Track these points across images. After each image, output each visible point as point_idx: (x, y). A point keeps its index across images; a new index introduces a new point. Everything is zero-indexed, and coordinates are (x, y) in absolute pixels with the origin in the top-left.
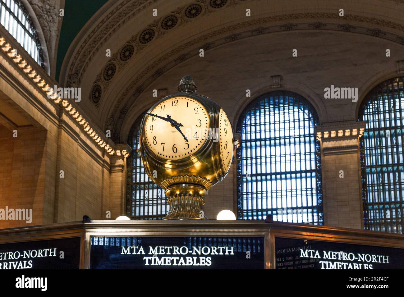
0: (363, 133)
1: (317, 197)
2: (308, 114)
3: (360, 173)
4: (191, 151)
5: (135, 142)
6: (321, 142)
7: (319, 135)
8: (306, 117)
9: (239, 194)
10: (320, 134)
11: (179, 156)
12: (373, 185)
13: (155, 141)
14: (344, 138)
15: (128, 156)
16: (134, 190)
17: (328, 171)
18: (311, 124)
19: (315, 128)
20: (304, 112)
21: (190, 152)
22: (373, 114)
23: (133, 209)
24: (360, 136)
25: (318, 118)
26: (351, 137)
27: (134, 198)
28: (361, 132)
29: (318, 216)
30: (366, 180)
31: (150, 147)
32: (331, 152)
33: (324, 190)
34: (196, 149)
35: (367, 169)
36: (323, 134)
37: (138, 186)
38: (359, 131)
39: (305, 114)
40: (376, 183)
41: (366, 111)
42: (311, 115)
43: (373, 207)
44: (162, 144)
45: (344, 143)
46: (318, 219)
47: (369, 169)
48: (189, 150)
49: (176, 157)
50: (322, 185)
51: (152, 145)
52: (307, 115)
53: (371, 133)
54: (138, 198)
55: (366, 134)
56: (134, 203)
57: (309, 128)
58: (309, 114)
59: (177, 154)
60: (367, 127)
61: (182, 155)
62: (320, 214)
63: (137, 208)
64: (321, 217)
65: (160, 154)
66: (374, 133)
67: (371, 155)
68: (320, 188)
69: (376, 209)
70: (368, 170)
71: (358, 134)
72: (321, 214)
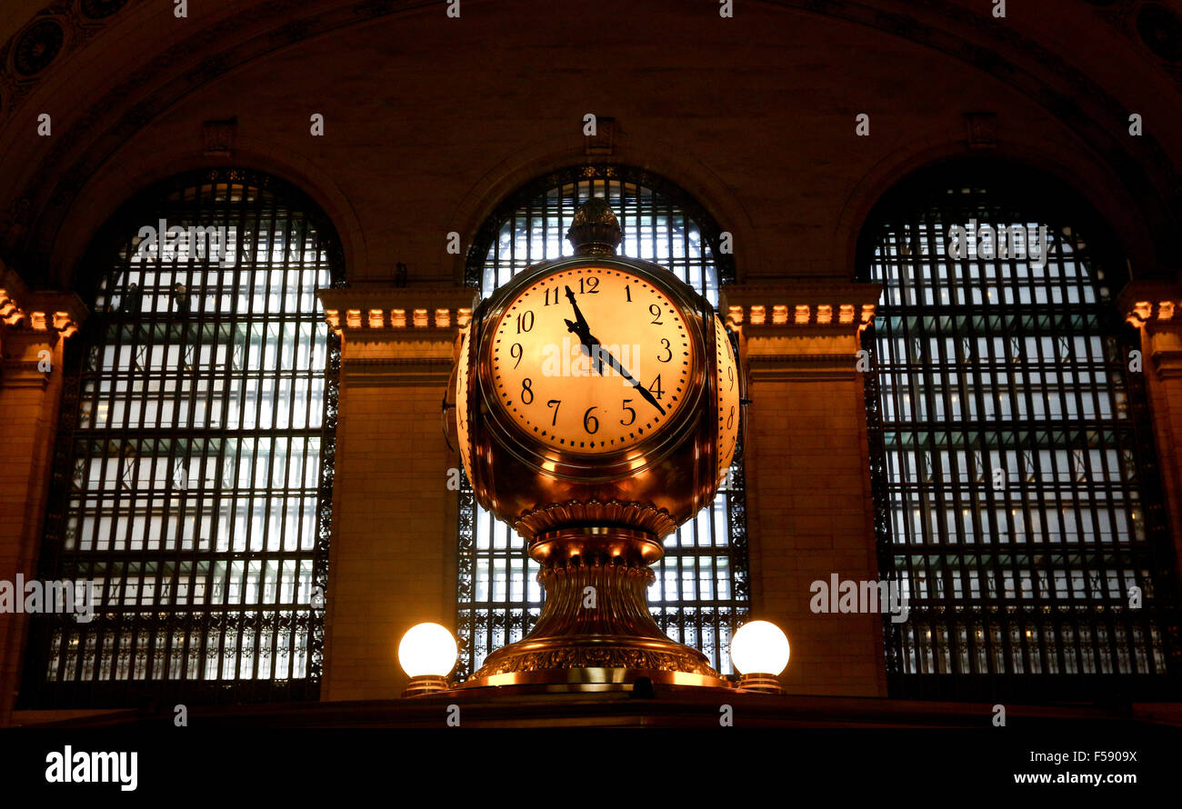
0: (872, 319)
1: (729, 517)
2: (698, 244)
3: (865, 444)
4: (641, 431)
7: (736, 314)
8: (694, 253)
10: (739, 312)
11: (603, 444)
12: (905, 488)
13: (526, 392)
14: (813, 328)
15: (74, 334)
17: (763, 433)
19: (721, 289)
21: (636, 433)
24: (863, 327)
26: (835, 328)
27: (78, 483)
28: (866, 316)
30: (884, 468)
32: (774, 370)
33: (750, 495)
35: (886, 434)
36: (747, 313)
37: (101, 442)
38: (858, 312)
40: (914, 479)
42: (708, 249)
43: (909, 560)
44: (551, 404)
45: (816, 346)
47: (893, 434)
50: (743, 477)
53: (896, 321)
54: (93, 486)
58: (703, 246)
59: (597, 438)
60: (882, 302)
61: (612, 441)
66: (904, 321)
67: (897, 390)
69: (919, 568)
70: (889, 438)
71: (858, 320)
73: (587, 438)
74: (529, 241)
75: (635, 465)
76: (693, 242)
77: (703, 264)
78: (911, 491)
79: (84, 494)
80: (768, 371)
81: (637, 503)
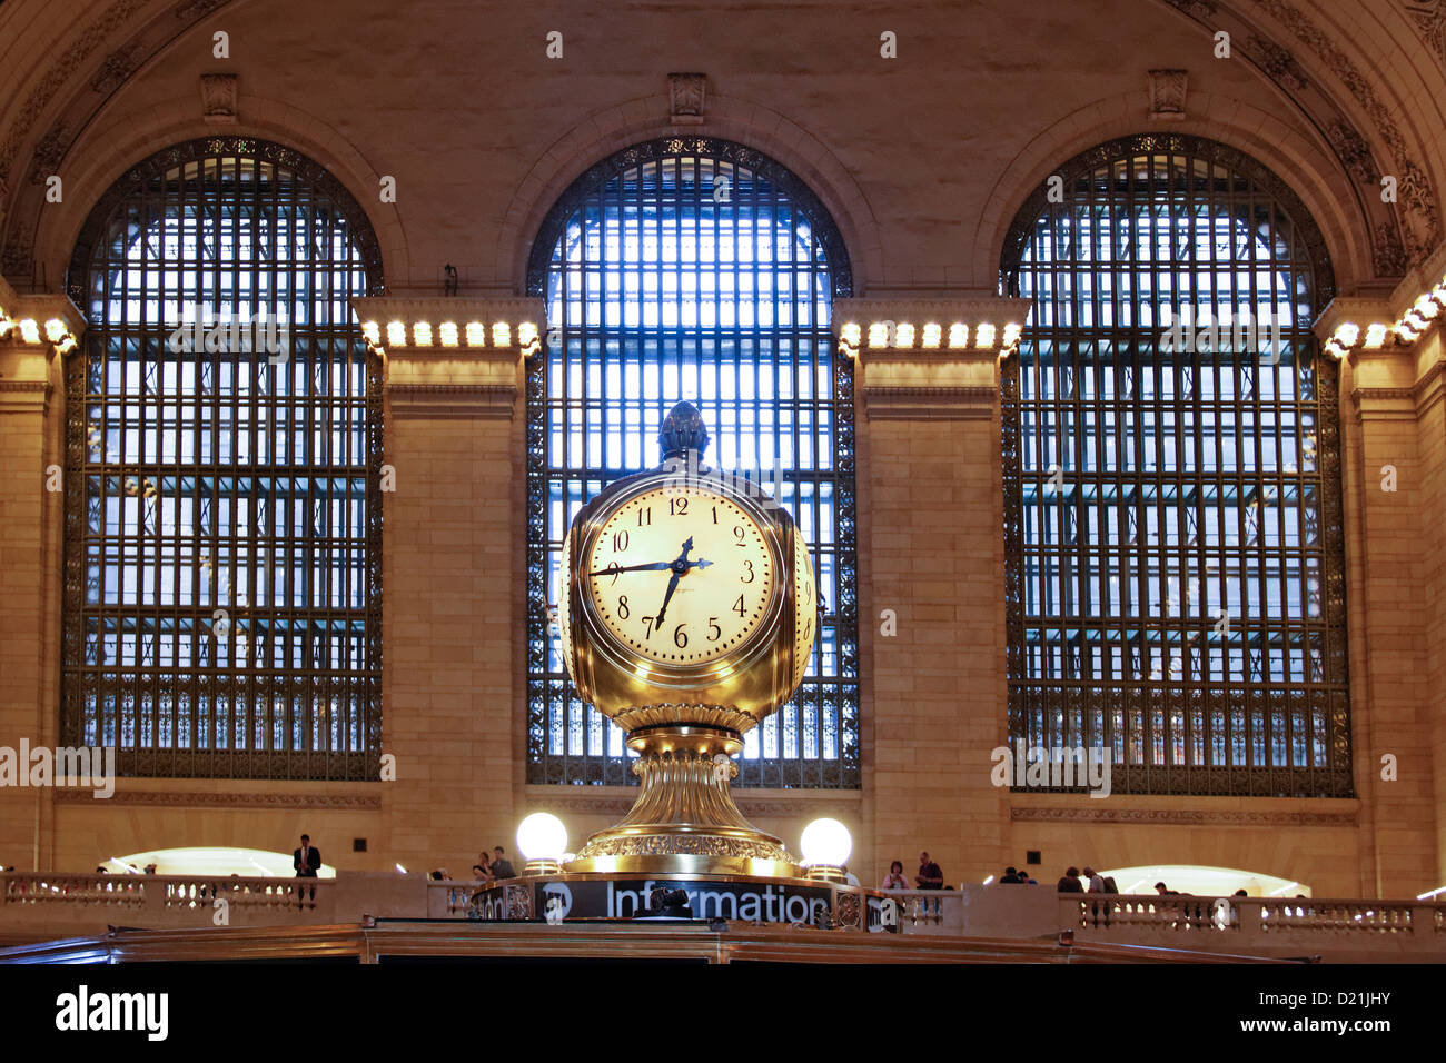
2: (808, 243)
4: (725, 646)
5: (100, 287)
6: (857, 362)
8: (803, 256)
9: (536, 546)
12: (1044, 550)
13: (623, 609)
16: (97, 495)
18: (819, 287)
20: (794, 237)
21: (721, 648)
22: (1054, 272)
23: (94, 572)
24: (1004, 354)
25: (848, 267)
26: (971, 354)
27: (95, 526)
29: (838, 654)
30: (1021, 527)
31: (609, 622)
34: (738, 642)
35: (1025, 486)
37: (116, 480)
39: (798, 245)
40: (1055, 540)
41: (1028, 257)
46: (840, 669)
47: (1033, 486)
48: (719, 644)
49: (682, 658)
51: (614, 617)
52: (805, 247)
55: (1026, 349)
56: (94, 550)
57: (814, 302)
58: (815, 246)
59: (686, 652)
60: (1029, 322)
62: (846, 649)
63: (112, 572)
64: (849, 661)
65: (635, 644)
67: (1042, 431)
68: (850, 545)
70: (1028, 489)
71: (999, 345)
72: (849, 648)
73: (677, 652)
74: (602, 236)
75: (722, 674)
76: (802, 241)
77: (813, 270)
78: (1050, 555)
79: (103, 541)
80: (888, 406)
81: (721, 707)
